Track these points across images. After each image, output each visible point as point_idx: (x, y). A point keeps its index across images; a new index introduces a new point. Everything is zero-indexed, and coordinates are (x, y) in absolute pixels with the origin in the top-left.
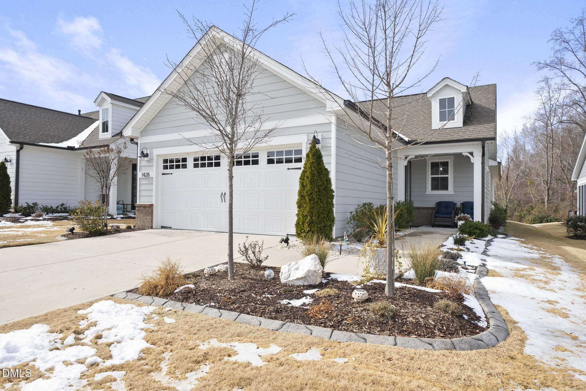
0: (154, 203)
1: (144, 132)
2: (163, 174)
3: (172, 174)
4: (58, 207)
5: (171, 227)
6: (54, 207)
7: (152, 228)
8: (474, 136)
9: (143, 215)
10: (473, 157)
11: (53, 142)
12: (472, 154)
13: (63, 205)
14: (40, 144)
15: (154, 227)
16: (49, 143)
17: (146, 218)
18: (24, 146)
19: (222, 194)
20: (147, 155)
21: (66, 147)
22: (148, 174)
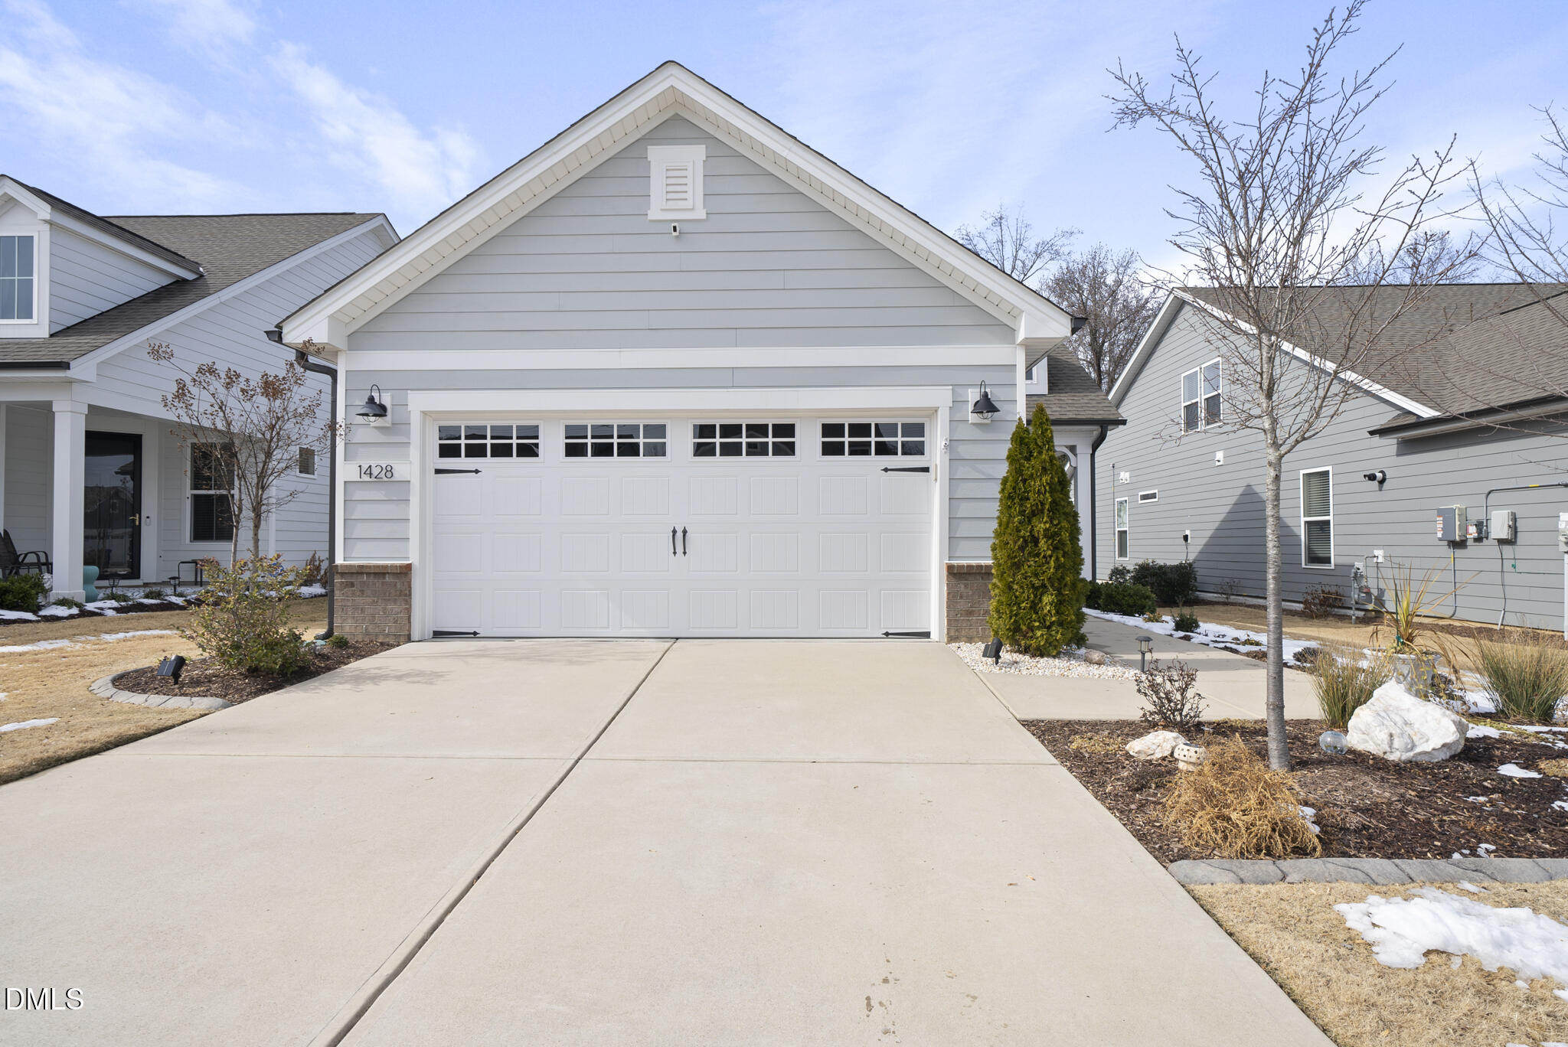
0: (413, 559)
1: (362, 336)
2: (438, 471)
3: (477, 471)
5: (475, 633)
7: (409, 640)
8: (1084, 415)
9: (369, 600)
10: (1075, 455)
12: (1073, 449)
15: (415, 635)
17: (384, 610)
19: (674, 532)
20: (381, 411)
22: (389, 470)
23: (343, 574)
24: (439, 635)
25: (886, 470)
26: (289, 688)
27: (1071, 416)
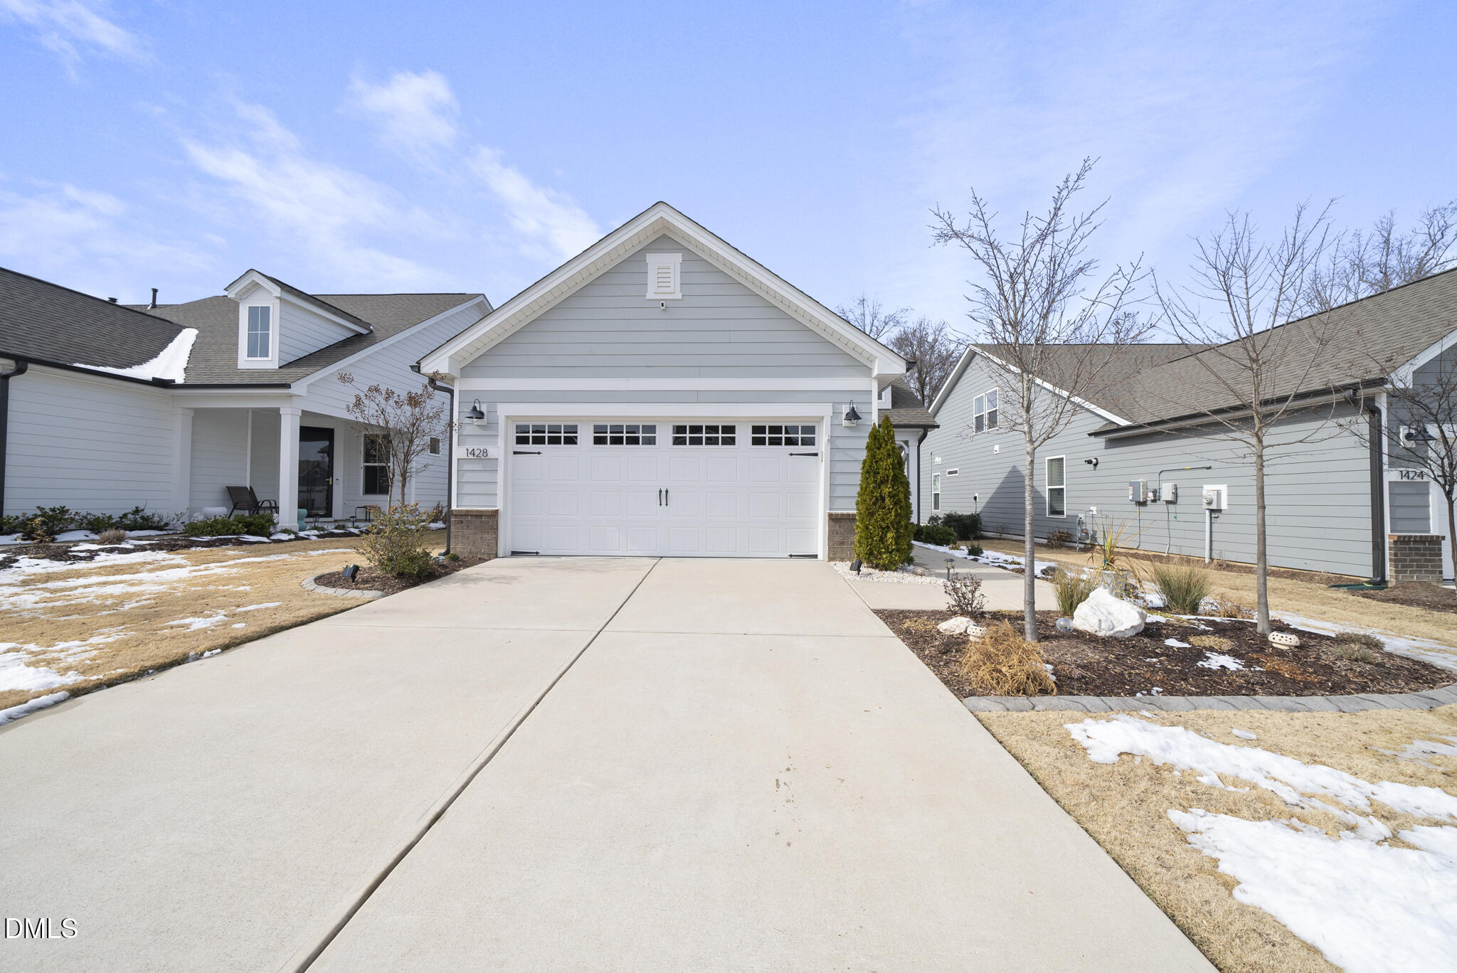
0: (499, 507)
1: (471, 368)
2: (515, 453)
3: (539, 453)
4: (125, 515)
5: (537, 553)
6: (116, 518)
7: (496, 556)
8: (913, 422)
9: (472, 532)
10: (908, 447)
11: (110, 366)
12: (906, 443)
13: (137, 511)
14: (77, 365)
15: (500, 554)
16: (99, 366)
17: (482, 538)
18: (30, 366)
19: (660, 491)
20: (480, 415)
21: (150, 378)
22: (485, 452)
23: (456, 515)
24: (514, 554)
25: (791, 454)
26: (423, 586)
27: (906, 422)
